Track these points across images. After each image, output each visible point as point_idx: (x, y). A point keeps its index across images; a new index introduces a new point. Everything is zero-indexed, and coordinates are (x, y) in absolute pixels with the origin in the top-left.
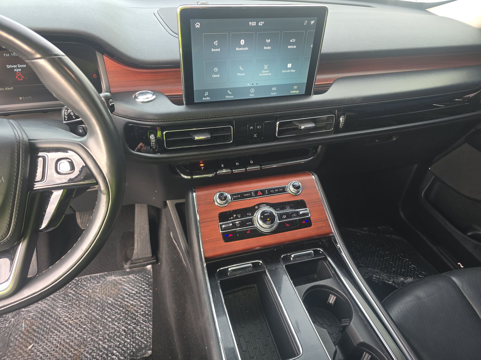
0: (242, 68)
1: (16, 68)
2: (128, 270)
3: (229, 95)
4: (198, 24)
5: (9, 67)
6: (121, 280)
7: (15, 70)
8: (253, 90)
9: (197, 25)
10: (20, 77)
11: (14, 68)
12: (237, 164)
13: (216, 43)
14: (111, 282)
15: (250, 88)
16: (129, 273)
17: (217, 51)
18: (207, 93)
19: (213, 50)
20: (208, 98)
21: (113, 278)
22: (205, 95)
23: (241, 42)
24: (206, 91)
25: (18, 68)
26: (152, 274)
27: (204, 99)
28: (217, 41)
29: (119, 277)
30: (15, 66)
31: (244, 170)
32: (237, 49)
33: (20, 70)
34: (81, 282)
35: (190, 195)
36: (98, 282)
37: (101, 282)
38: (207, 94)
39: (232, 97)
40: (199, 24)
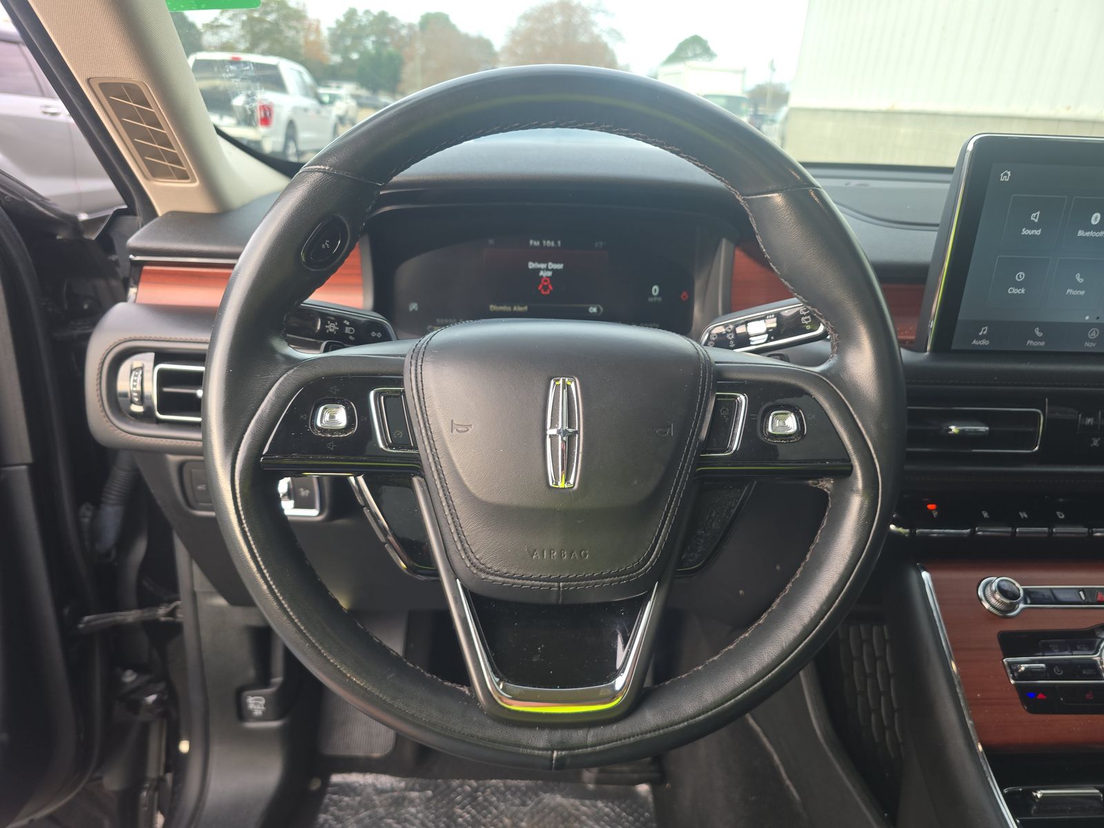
0: (1080, 277)
1: (543, 270)
2: (591, 786)
3: (1036, 338)
4: (1006, 174)
5: (531, 265)
6: (578, 810)
7: (542, 273)
8: (1096, 331)
9: (1004, 175)
10: (546, 288)
11: (539, 270)
12: (1023, 515)
13: (1036, 218)
14: (553, 809)
15: (1088, 326)
16: (594, 796)
17: (1034, 236)
18: (984, 330)
19: (1025, 232)
20: (985, 342)
21: (559, 799)
22: (981, 333)
23: (1093, 218)
24: (983, 324)
25: (547, 269)
26: (652, 810)
27: (974, 342)
28: (1038, 213)
29: (572, 801)
30: (543, 266)
31: (1044, 533)
32: (1081, 233)
33: (549, 274)
34: (483, 793)
35: (913, 574)
36: (524, 804)
37: (529, 802)
38: (985, 332)
39: (1042, 344)
40: (1009, 173)
